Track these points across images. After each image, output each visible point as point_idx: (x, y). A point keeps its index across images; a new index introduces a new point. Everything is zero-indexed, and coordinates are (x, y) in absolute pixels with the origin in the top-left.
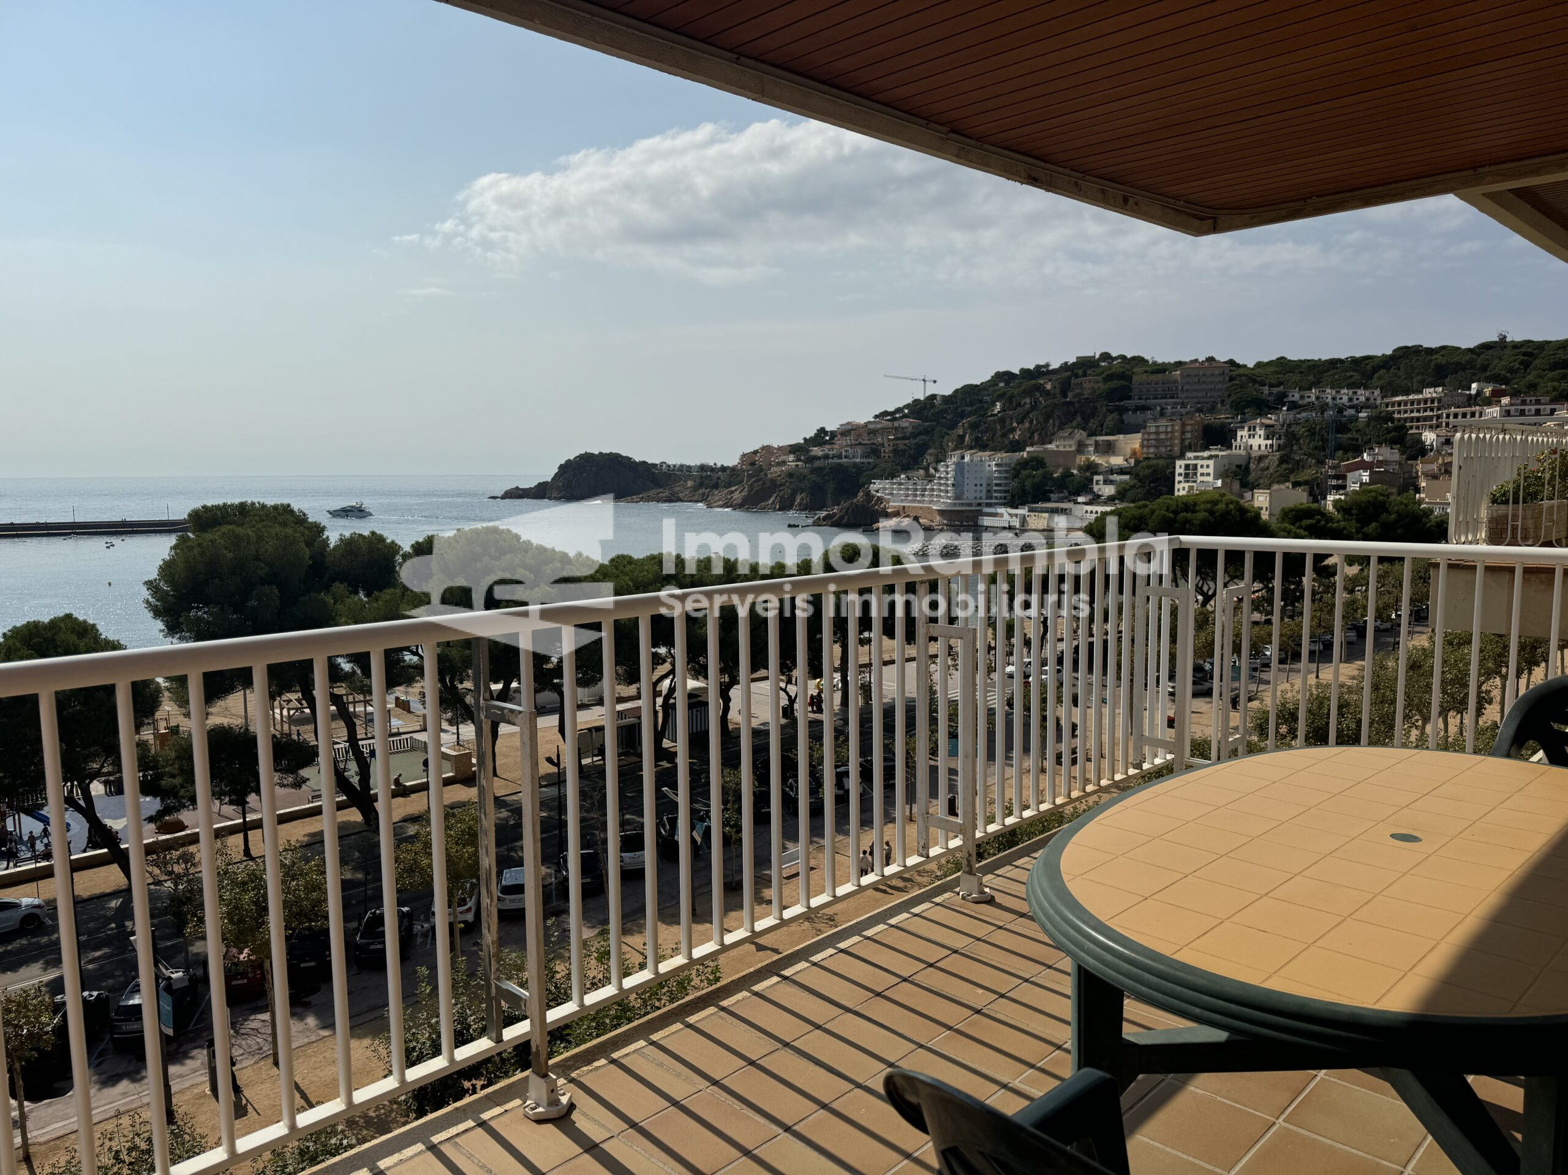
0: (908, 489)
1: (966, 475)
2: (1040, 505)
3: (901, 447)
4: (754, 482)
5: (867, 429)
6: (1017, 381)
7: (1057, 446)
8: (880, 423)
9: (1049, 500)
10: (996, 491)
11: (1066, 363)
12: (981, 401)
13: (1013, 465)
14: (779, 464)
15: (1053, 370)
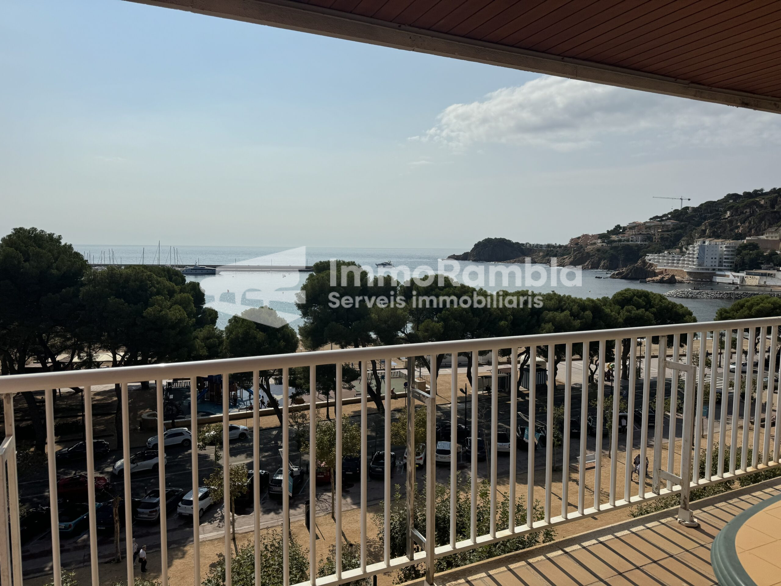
0: (669, 259)
1: (706, 252)
2: (754, 271)
3: (666, 236)
4: (577, 254)
5: (645, 226)
6: (741, 199)
7: (767, 237)
8: (653, 222)
9: (760, 268)
10: (725, 262)
11: (774, 189)
12: (717, 211)
13: (737, 247)
14: (592, 244)
15: (765, 193)
